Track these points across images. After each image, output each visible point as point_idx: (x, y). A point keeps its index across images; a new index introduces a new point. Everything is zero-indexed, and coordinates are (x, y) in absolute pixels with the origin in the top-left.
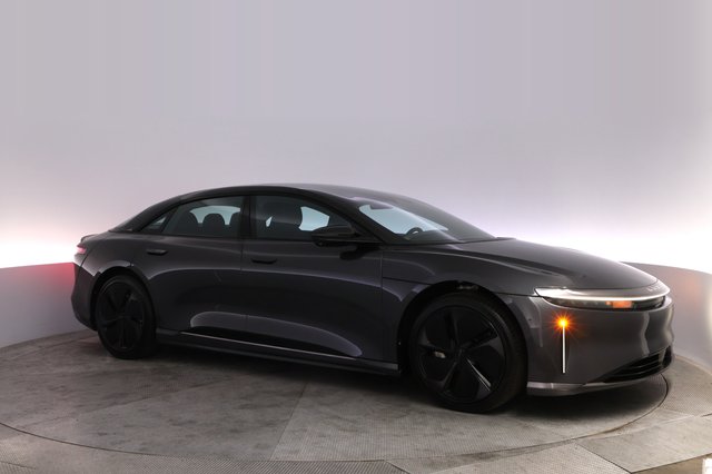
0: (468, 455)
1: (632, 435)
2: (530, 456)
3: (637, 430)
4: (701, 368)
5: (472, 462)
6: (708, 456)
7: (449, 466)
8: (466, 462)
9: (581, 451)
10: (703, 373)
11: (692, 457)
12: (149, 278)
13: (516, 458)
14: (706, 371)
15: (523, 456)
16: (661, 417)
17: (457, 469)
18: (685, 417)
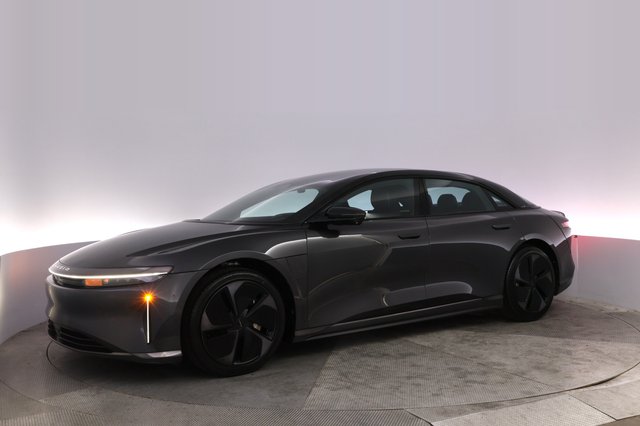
1: (617, 387)
2: (529, 405)
3: (620, 384)
5: (479, 410)
7: (460, 414)
8: (474, 411)
9: (573, 401)
13: (518, 407)
15: (524, 406)
17: (466, 417)
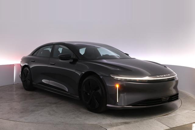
0: (122, 123)
1: (171, 117)
3: (173, 115)
4: (192, 97)
6: (194, 123)
7: (116, 126)
9: (156, 121)
10: (192, 98)
11: (189, 123)
12: (31, 67)
14: (193, 97)
16: (180, 111)
17: (119, 127)
18: (187, 111)
